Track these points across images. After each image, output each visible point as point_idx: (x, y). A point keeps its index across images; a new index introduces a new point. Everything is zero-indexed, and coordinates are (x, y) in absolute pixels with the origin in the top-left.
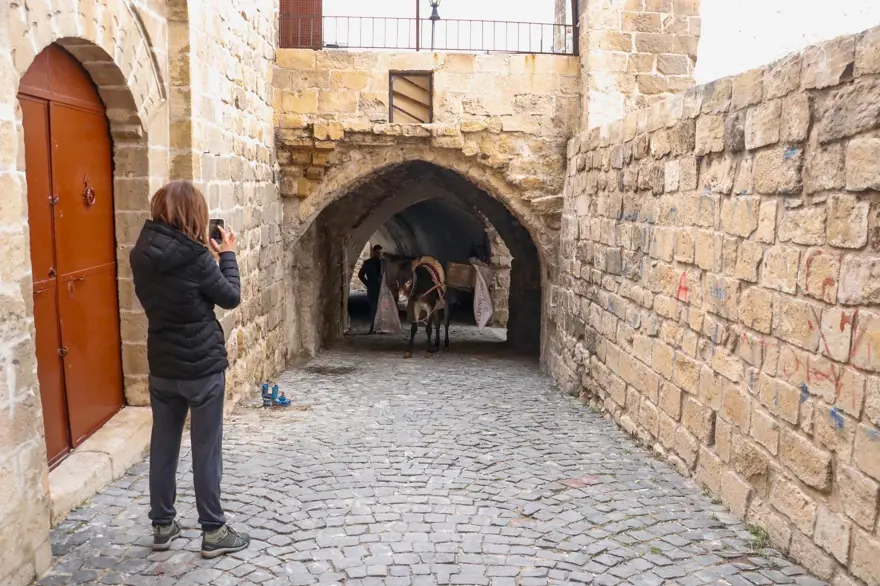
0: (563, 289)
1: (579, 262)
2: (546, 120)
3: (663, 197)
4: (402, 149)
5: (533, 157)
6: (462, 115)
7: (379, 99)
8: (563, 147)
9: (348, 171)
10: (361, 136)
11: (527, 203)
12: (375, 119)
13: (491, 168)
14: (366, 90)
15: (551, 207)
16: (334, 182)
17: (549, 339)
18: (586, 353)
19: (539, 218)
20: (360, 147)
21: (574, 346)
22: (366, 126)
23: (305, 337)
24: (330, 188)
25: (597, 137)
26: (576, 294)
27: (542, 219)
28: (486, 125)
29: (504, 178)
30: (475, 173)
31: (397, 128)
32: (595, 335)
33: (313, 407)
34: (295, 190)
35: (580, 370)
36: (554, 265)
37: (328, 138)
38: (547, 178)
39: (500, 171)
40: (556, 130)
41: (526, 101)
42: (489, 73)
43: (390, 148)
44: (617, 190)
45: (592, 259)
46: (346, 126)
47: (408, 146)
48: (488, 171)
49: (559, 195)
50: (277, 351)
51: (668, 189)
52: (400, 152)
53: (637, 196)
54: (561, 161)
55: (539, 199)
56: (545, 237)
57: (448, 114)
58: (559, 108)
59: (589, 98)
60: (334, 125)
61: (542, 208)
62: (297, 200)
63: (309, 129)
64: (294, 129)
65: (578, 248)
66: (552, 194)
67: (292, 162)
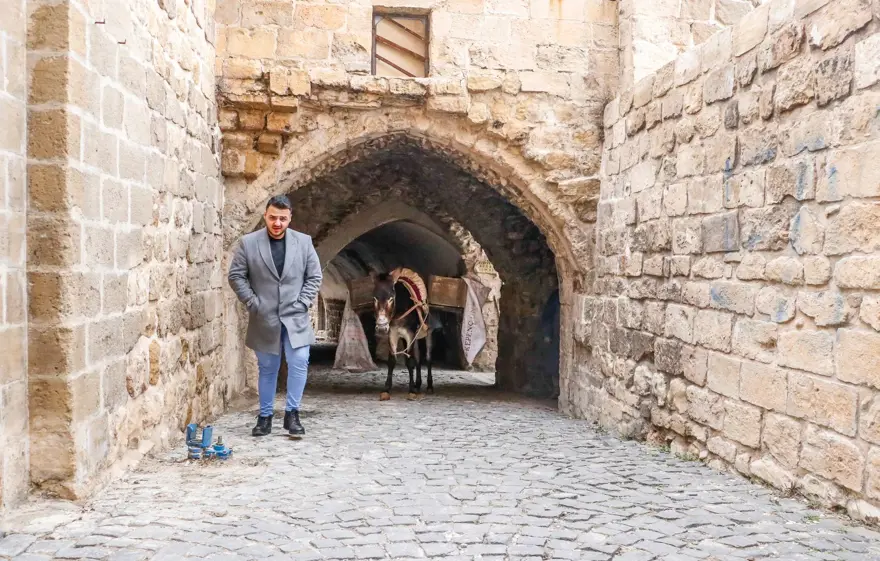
0: (604, 299)
1: (638, 255)
2: (577, 78)
3: (852, 100)
4: (387, 115)
5: (561, 127)
6: (469, 67)
7: (359, 42)
8: (600, 113)
9: (314, 143)
10: (334, 94)
11: (553, 186)
12: (352, 69)
13: (505, 140)
14: (342, 31)
15: (584, 192)
16: (294, 158)
17: (575, 370)
18: (659, 378)
19: (567, 207)
20: (332, 110)
21: (633, 371)
22: (341, 78)
23: (251, 372)
24: (289, 166)
25: (670, 76)
26: (632, 299)
27: (571, 208)
28: (499, 82)
29: (522, 154)
30: (483, 147)
31: (383, 82)
32: (678, 348)
33: (267, 460)
34: (241, 168)
35: (646, 402)
36: (587, 269)
37: (290, 93)
38: (578, 154)
39: (517, 144)
40: (591, 92)
41: (550, 53)
42: (504, 15)
43: (371, 113)
44: (723, 130)
45: (669, 242)
46: (315, 78)
47: (395, 110)
48: (500, 144)
49: (595, 176)
50: (212, 386)
51: (861, 83)
52: (384, 119)
53: (772, 126)
54: (597, 132)
55: (569, 181)
56: (575, 232)
57: (451, 66)
58: (593, 64)
59: (634, 48)
60: (298, 74)
61: (573, 192)
62: (244, 182)
63: (264, 79)
64: (244, 79)
65: (635, 236)
66: (585, 175)
67: (239, 128)
